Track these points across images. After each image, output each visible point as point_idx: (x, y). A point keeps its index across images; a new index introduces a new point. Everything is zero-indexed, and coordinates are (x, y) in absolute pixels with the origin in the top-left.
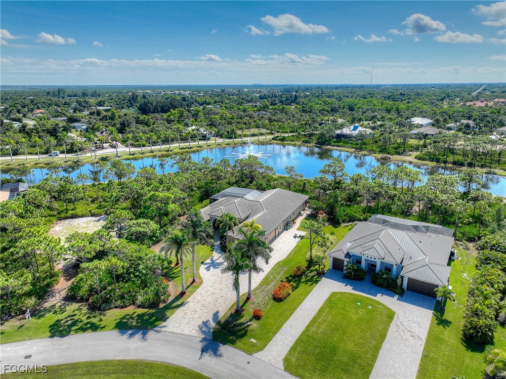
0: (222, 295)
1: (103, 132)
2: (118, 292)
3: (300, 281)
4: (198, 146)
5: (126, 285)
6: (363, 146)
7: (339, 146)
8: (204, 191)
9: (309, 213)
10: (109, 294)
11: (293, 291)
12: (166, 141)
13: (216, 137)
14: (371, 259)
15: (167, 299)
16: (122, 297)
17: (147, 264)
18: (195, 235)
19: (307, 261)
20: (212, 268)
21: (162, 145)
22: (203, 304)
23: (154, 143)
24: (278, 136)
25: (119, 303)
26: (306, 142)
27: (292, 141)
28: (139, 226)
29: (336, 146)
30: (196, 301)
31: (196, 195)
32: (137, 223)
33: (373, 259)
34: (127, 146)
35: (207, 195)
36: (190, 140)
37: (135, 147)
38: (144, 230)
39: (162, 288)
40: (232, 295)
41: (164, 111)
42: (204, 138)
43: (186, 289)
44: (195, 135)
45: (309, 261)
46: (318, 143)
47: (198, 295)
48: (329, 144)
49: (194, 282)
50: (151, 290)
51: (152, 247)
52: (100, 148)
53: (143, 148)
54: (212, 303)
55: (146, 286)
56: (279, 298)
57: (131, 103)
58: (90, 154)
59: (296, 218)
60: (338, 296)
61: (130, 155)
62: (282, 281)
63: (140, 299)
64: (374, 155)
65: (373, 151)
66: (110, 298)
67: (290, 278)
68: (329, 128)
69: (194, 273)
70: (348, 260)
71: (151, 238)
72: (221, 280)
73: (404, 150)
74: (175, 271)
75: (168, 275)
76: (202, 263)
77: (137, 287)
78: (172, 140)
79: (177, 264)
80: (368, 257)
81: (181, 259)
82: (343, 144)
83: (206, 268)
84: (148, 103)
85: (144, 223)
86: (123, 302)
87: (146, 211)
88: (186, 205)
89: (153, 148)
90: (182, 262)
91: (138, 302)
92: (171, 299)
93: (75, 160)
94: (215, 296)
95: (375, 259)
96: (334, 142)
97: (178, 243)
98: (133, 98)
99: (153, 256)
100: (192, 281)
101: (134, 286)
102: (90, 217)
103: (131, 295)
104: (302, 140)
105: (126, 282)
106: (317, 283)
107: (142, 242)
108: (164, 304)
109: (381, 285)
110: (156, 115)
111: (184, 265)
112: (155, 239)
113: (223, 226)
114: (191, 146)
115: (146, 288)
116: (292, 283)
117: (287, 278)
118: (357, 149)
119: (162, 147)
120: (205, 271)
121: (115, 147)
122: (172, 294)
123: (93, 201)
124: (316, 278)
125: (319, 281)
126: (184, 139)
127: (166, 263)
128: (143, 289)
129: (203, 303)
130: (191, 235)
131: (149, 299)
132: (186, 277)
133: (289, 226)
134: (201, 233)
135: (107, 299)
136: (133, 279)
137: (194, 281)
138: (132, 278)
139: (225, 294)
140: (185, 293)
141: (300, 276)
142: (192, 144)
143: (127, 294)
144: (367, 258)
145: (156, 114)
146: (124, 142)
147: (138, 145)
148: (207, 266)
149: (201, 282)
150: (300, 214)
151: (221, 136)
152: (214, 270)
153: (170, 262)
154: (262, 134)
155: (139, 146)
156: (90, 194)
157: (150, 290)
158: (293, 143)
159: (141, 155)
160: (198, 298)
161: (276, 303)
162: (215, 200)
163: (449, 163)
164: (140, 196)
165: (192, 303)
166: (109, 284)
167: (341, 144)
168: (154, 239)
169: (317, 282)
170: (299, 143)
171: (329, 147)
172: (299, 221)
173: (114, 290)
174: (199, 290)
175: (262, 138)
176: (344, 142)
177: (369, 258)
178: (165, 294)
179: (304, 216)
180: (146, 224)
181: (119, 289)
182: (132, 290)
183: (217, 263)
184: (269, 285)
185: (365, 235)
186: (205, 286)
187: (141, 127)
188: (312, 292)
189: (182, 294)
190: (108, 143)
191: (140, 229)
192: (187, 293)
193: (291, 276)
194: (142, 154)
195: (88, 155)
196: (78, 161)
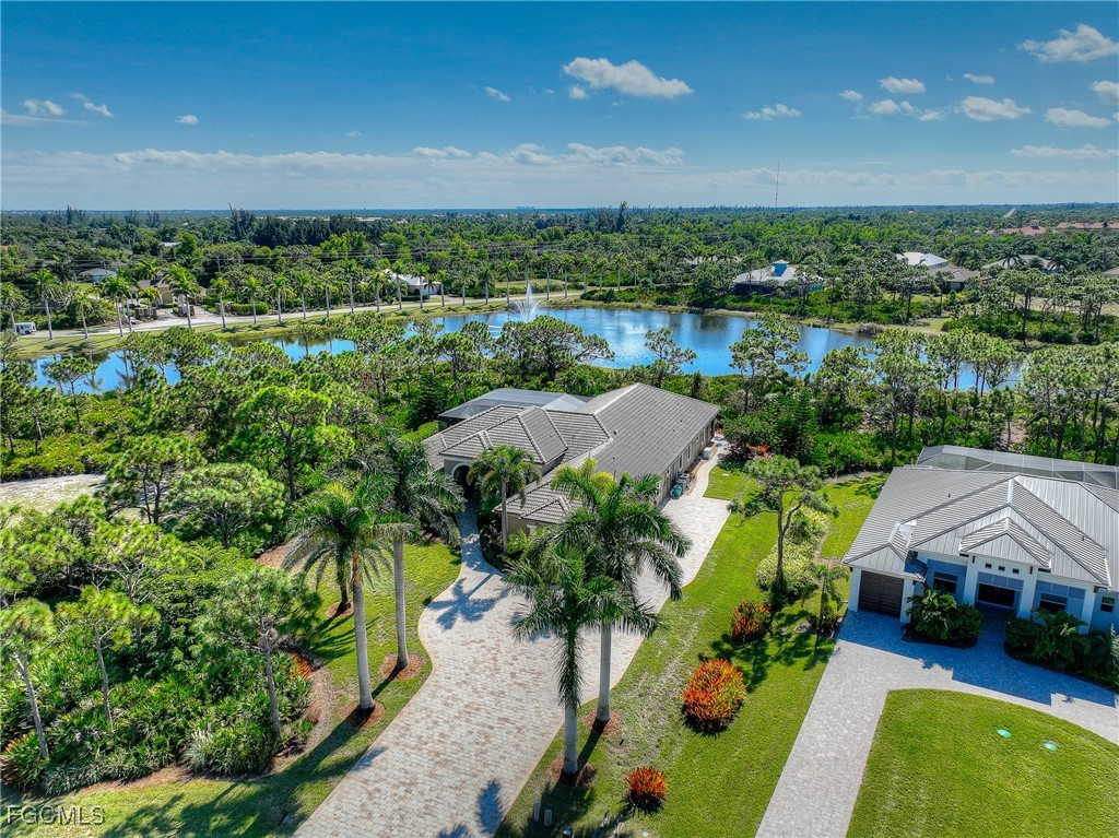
0: (505, 713)
1: (157, 281)
2: (121, 718)
3: (760, 656)
4: (400, 312)
5: (153, 691)
6: (807, 308)
7: (747, 310)
8: (421, 403)
9: (727, 452)
10: (80, 726)
11: (749, 690)
12: (318, 301)
13: (445, 294)
14: (1001, 573)
15: (306, 738)
16: (133, 737)
17: (224, 610)
18: (403, 501)
19: (764, 588)
20: (460, 618)
21: (309, 310)
22: (438, 754)
23: (288, 307)
24: (595, 291)
25: (119, 760)
26: (666, 302)
27: (631, 301)
28: (215, 484)
29: (740, 310)
30: (413, 742)
31: (398, 412)
32: (207, 474)
33: (1008, 574)
34: (218, 313)
35: (430, 410)
36: (380, 300)
37: (239, 315)
38: (231, 497)
39: (288, 695)
40: (538, 713)
41: (314, 240)
42: (414, 295)
43: (375, 694)
44: (391, 287)
45: (774, 585)
46: (695, 304)
47: (418, 716)
48: (724, 306)
49: (403, 671)
50: (245, 706)
51: (263, 557)
52: (146, 316)
53: (258, 318)
54: (473, 748)
55: (228, 690)
56: (708, 721)
57: (237, 234)
58: (117, 331)
59: (692, 466)
60: (918, 705)
61: (225, 331)
62: (701, 657)
63: (202, 741)
64: (838, 325)
65: (834, 317)
66: (82, 744)
67: (726, 646)
68: (721, 267)
69: (399, 639)
70: (918, 577)
71: (255, 526)
72: (495, 659)
73: (909, 315)
74: (336, 632)
75: (311, 648)
76: (427, 602)
77: (192, 695)
78: (335, 302)
79: (342, 608)
80: (988, 566)
81: (355, 588)
82: (757, 305)
83: (441, 620)
84: (277, 225)
85: (232, 475)
86: (136, 755)
87: (244, 444)
88: (369, 436)
89: (285, 317)
90: (357, 599)
91: (194, 754)
92: (317, 736)
93: (77, 344)
94: (481, 717)
95: (1016, 571)
96: (734, 301)
97: (343, 532)
98: (242, 223)
99: (246, 578)
100: (394, 664)
101: (181, 691)
102: (80, 476)
103: (167, 726)
104: (655, 298)
105: (156, 677)
106: (825, 660)
107: (226, 540)
108: (294, 759)
109: (1048, 663)
110: (296, 249)
111: (367, 610)
112: (269, 528)
113: (491, 480)
114: (381, 312)
115: (227, 699)
116: (735, 662)
117: (716, 645)
118: (794, 314)
119: (308, 314)
120: (437, 628)
121: (186, 315)
122: (322, 718)
123: (100, 435)
124: (818, 643)
125: (830, 652)
126: (362, 299)
127: (296, 604)
128: (215, 702)
129: (439, 747)
130: (389, 504)
131: (237, 742)
132: (374, 653)
133: (681, 485)
134: (423, 498)
135: (73, 747)
136: (179, 667)
137: (400, 666)
138: (178, 662)
139: (516, 710)
140: (372, 709)
141: (757, 637)
142: (385, 308)
143: (155, 722)
144: (987, 571)
145: (294, 247)
146: (210, 304)
147: (246, 310)
148: (442, 612)
149: (427, 669)
150: (701, 456)
151: (456, 293)
152: (468, 624)
153: (313, 602)
154: (554, 289)
155: (248, 312)
156: (98, 415)
157: (240, 705)
158: (634, 304)
159: (254, 332)
160: (417, 729)
161: (701, 741)
162: (455, 421)
163: (1031, 338)
164: (230, 402)
165: (396, 749)
166: (86, 689)
167: (751, 304)
168: (268, 530)
169: (823, 656)
170: (649, 304)
171: (721, 311)
172: (703, 472)
173: (101, 709)
174: (422, 697)
175: (554, 296)
176: (757, 301)
177: (994, 571)
178: (298, 716)
179: (714, 461)
180: (238, 479)
181: (125, 707)
182: (171, 708)
183: (475, 602)
184: (659, 672)
185: (947, 500)
186: (443, 682)
187: (254, 269)
188: (819, 695)
189: (361, 715)
190: (171, 307)
191: (216, 492)
192: (379, 711)
193: (725, 638)
194: (256, 329)
195: (112, 332)
196: (83, 346)
